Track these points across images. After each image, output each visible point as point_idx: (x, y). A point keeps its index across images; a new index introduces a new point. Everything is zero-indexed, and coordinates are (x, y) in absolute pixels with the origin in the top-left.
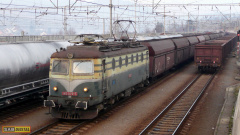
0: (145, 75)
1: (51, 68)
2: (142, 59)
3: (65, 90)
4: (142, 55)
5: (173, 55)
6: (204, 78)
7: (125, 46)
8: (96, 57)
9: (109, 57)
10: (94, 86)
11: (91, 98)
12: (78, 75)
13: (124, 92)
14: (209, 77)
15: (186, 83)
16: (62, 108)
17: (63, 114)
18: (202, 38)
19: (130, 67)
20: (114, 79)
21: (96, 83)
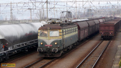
0: (77, 39)
1: (39, 34)
2: (75, 31)
3: (46, 44)
4: (75, 29)
5: (88, 29)
6: (105, 43)
7: (69, 24)
8: (60, 29)
10: (60, 42)
11: (59, 47)
12: (52, 37)
13: (69, 46)
14: (108, 42)
15: (96, 45)
16: (45, 52)
17: (46, 55)
18: (101, 21)
20: (66, 39)
21: (60, 41)
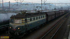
4: (43, 16)
9: (28, 18)
19: (38, 20)
20: (31, 24)
